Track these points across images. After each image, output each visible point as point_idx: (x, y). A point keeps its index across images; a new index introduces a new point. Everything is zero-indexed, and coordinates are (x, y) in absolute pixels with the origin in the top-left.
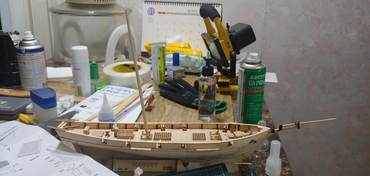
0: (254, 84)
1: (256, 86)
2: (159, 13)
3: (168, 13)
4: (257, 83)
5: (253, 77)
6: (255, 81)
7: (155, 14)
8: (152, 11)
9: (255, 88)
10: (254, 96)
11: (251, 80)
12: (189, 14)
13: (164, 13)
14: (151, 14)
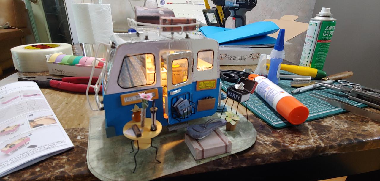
0: (328, 34)
1: (329, 36)
2: (168, 3)
3: (174, 3)
4: (330, 33)
5: (328, 28)
6: (329, 31)
7: (165, 4)
8: (163, 2)
9: (327, 38)
10: (326, 45)
11: (326, 31)
12: (187, 4)
13: (171, 3)
14: (163, 4)
